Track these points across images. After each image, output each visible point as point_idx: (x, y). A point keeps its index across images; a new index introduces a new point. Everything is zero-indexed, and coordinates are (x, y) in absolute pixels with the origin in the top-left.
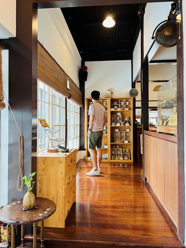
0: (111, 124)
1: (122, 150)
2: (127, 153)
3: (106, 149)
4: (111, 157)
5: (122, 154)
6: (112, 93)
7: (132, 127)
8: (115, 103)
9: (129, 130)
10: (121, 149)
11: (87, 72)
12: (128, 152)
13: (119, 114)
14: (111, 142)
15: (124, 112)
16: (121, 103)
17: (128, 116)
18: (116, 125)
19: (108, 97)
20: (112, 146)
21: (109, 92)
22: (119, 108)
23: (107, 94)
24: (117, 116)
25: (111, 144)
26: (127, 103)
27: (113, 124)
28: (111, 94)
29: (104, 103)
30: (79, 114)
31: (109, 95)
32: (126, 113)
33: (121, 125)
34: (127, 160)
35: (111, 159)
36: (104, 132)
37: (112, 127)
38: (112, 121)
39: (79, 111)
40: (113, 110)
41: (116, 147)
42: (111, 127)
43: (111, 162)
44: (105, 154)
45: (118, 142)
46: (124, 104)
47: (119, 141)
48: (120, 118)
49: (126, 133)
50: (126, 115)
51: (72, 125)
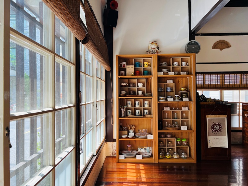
0: (159, 99)
1: (177, 142)
2: (184, 145)
3: (151, 141)
4: (159, 154)
5: (175, 147)
6: (158, 48)
8: (164, 63)
9: (187, 107)
10: (174, 140)
11: (117, 12)
12: (185, 144)
13: (170, 82)
14: (159, 129)
15: (178, 79)
16: (173, 64)
17: (184, 85)
18: (167, 100)
19: (152, 54)
20: (160, 134)
21: (154, 46)
22: (170, 71)
23: (150, 49)
24: (167, 86)
25: (158, 132)
26: (184, 63)
27: (162, 99)
28: (157, 49)
29: (145, 63)
30: (104, 83)
31: (154, 50)
32: (180, 80)
33: (174, 99)
35: (159, 158)
36: (146, 111)
37: (160, 103)
38: (159, 95)
39: (104, 78)
40: (161, 75)
41: (166, 137)
42: (158, 104)
43: (159, 163)
44: (148, 148)
45: (171, 128)
46: (179, 65)
47: (171, 127)
48: (171, 89)
49: (182, 113)
50: (180, 83)
51: (93, 103)
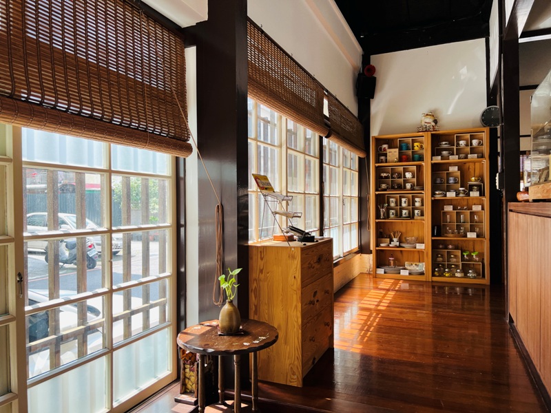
0: (433, 194)
1: (463, 256)
2: (476, 261)
3: (420, 252)
4: (433, 271)
5: (460, 263)
6: (436, 121)
7: (486, 200)
8: (444, 143)
9: (480, 206)
10: (459, 253)
11: (375, 78)
12: (477, 259)
13: (454, 169)
14: (433, 235)
15: (467, 165)
16: (458, 144)
17: (477, 173)
18: (445, 196)
19: (426, 131)
20: (435, 245)
21: (429, 120)
22: (453, 154)
23: (423, 123)
24: (449, 175)
25: (432, 240)
26: (475, 142)
27: (439, 194)
28: (433, 124)
29: (416, 144)
30: (357, 174)
31: (429, 125)
32: (472, 166)
33: (457, 195)
34: (475, 278)
35: (433, 275)
36: (416, 212)
37: (435, 200)
38: (435, 187)
39: (356, 166)
40: (438, 159)
41: (446, 248)
42: (432, 201)
43: (432, 281)
44: (420, 264)
45: (451, 235)
46: (467, 145)
47: (452, 233)
48: (455, 180)
49: (472, 214)
50: (472, 171)
